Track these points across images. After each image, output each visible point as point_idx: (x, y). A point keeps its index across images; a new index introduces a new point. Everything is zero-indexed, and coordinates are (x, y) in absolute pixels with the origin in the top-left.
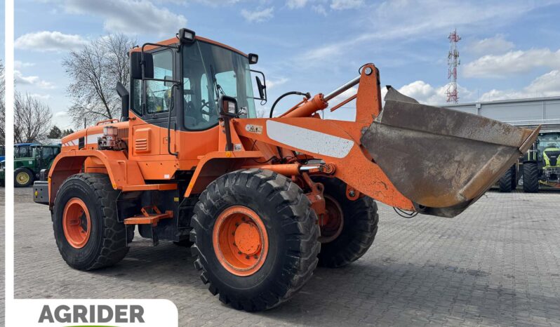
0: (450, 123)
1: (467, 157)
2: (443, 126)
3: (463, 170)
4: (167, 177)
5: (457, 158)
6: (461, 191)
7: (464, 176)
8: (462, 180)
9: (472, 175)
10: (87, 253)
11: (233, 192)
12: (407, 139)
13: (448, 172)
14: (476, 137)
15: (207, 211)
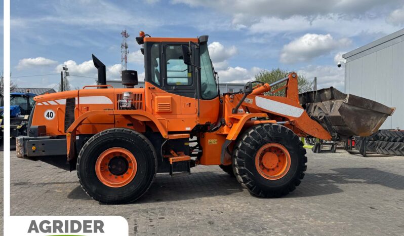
0: (371, 105)
1: (375, 118)
2: (369, 106)
3: (373, 122)
4: (188, 129)
5: (372, 118)
6: (373, 130)
7: (374, 125)
8: (373, 126)
9: (376, 124)
10: (133, 188)
11: (271, 135)
12: (356, 111)
13: (368, 123)
14: (379, 111)
15: (253, 147)
